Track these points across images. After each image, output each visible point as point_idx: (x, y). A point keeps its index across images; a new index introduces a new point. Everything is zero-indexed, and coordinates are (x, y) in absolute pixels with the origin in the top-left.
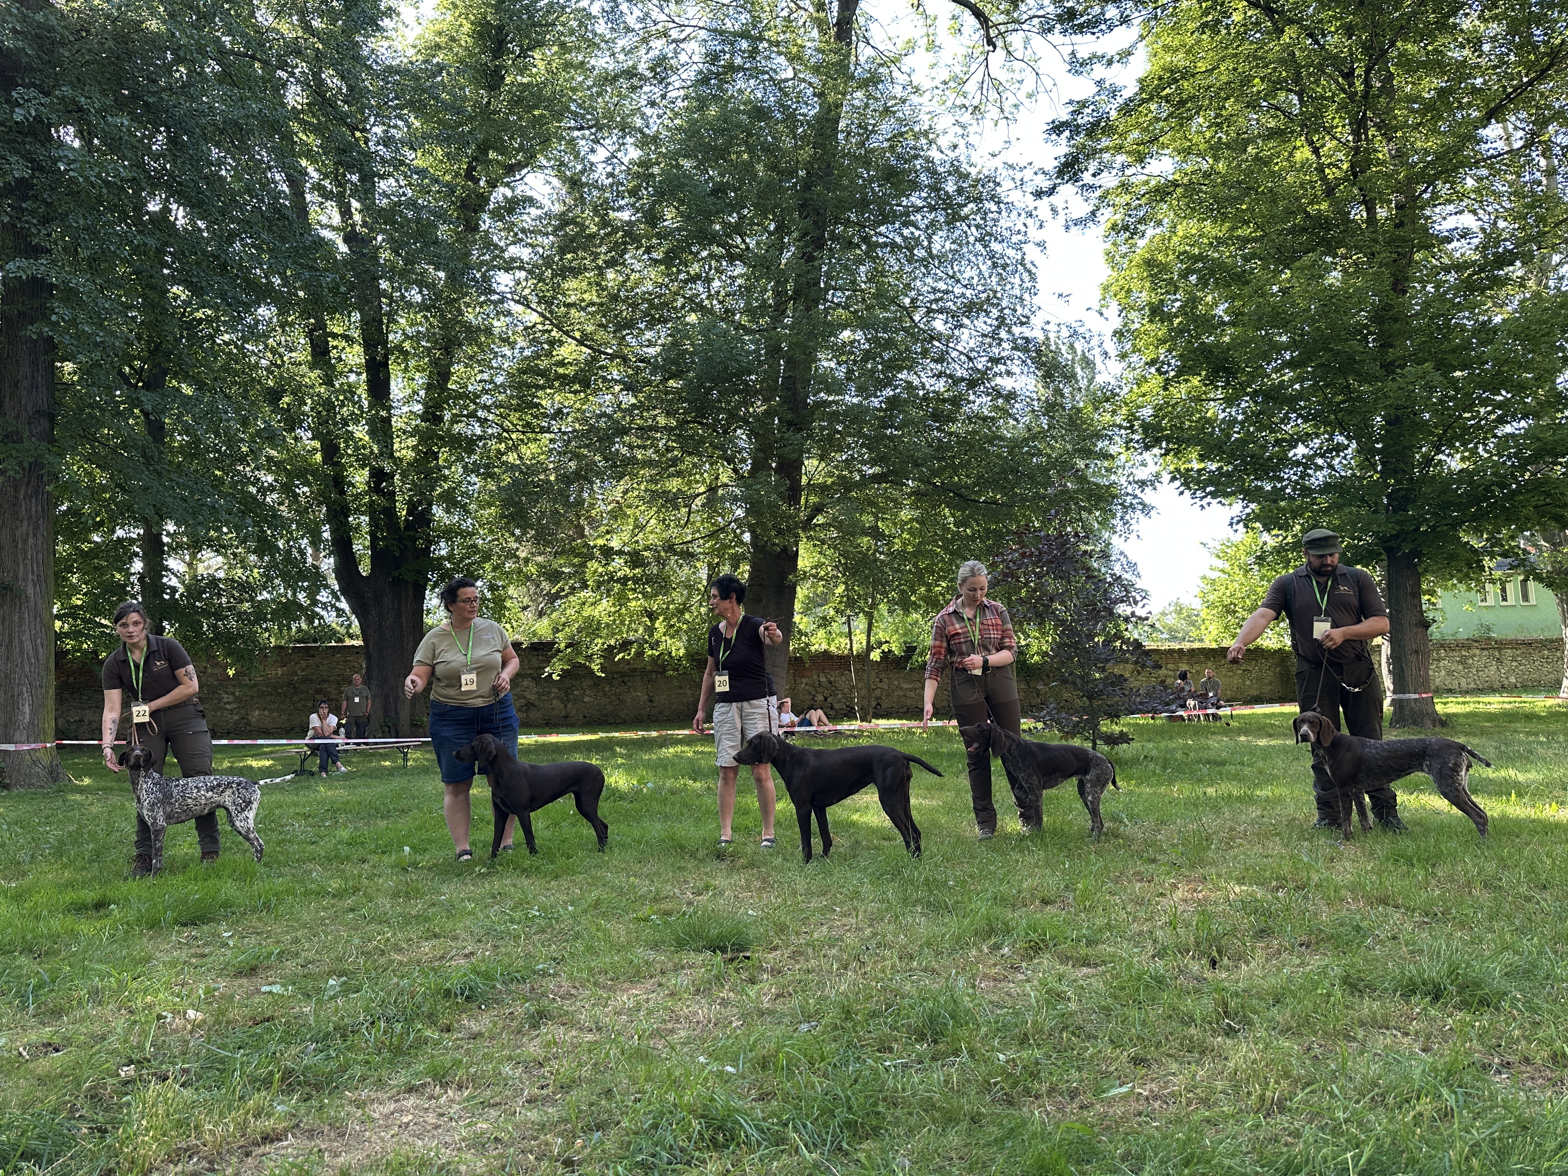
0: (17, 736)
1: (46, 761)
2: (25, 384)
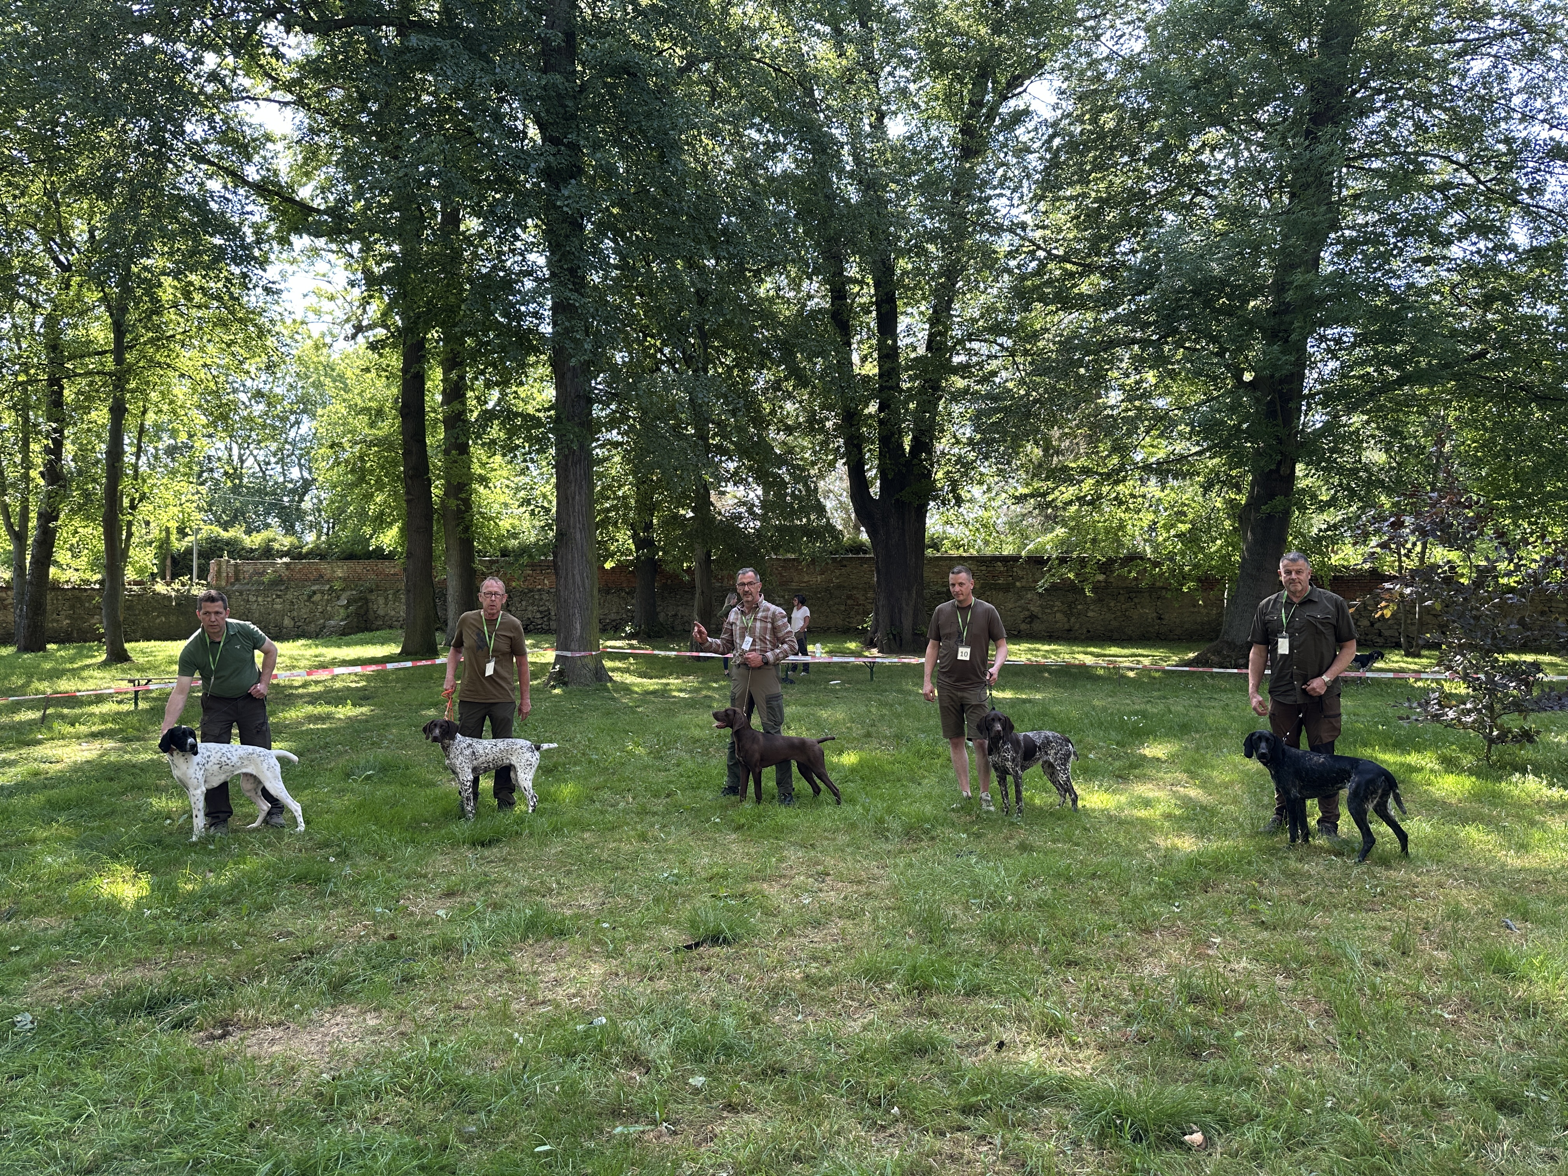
0: (573, 647)
1: (591, 665)
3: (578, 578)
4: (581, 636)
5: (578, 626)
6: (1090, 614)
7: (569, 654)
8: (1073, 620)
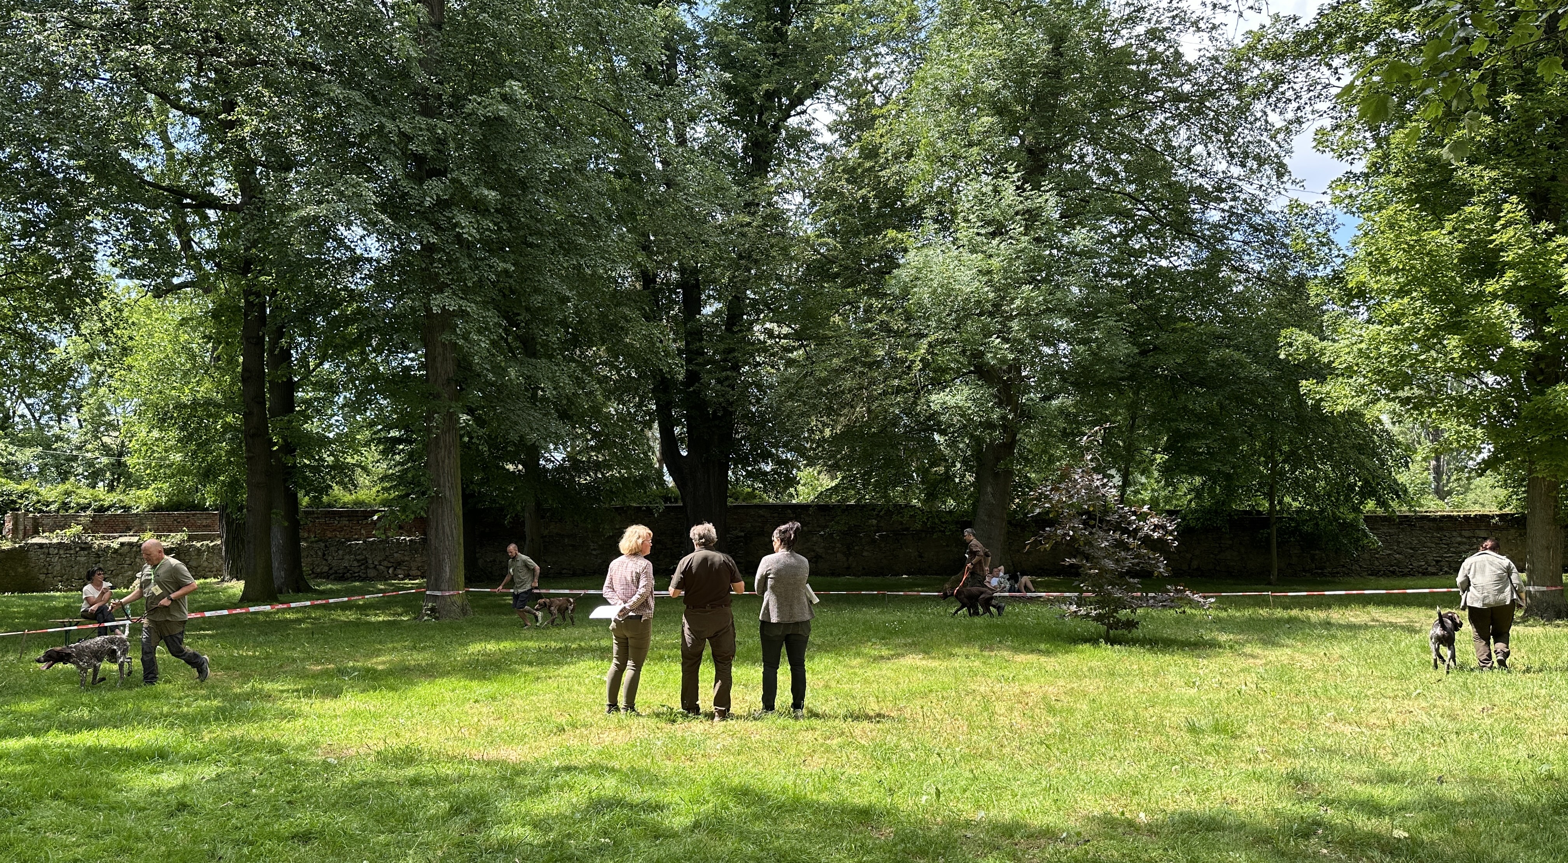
0: (443, 587)
1: (459, 603)
2: (440, 359)
3: (447, 529)
4: (450, 578)
5: (448, 570)
6: (865, 554)
7: (438, 593)
8: (851, 559)
